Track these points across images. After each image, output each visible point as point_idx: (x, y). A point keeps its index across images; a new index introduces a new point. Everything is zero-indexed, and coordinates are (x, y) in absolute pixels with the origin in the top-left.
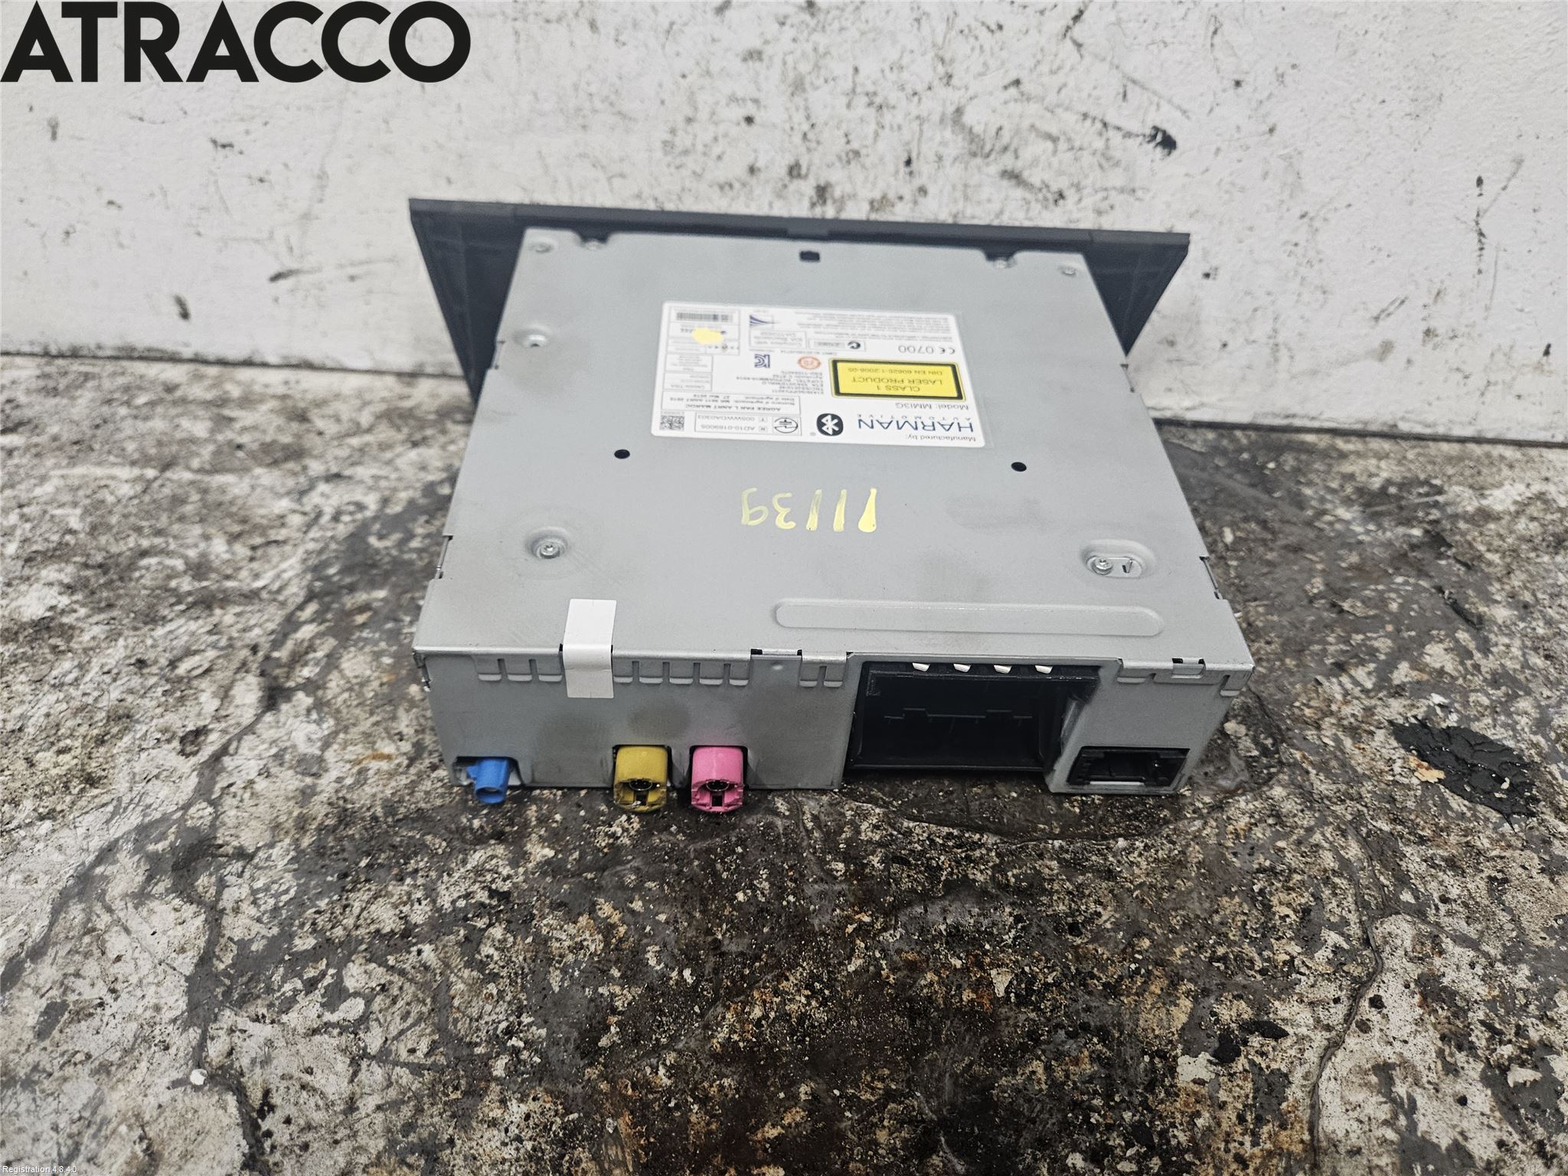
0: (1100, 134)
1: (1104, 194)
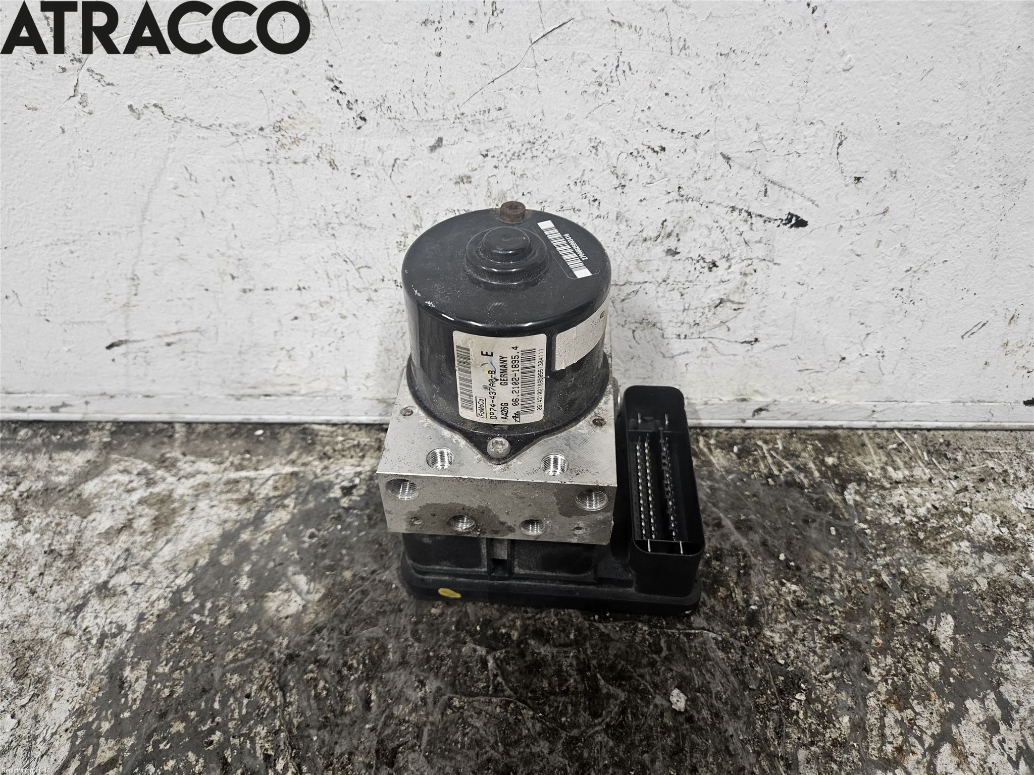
0: (746, 221)
1: (750, 262)
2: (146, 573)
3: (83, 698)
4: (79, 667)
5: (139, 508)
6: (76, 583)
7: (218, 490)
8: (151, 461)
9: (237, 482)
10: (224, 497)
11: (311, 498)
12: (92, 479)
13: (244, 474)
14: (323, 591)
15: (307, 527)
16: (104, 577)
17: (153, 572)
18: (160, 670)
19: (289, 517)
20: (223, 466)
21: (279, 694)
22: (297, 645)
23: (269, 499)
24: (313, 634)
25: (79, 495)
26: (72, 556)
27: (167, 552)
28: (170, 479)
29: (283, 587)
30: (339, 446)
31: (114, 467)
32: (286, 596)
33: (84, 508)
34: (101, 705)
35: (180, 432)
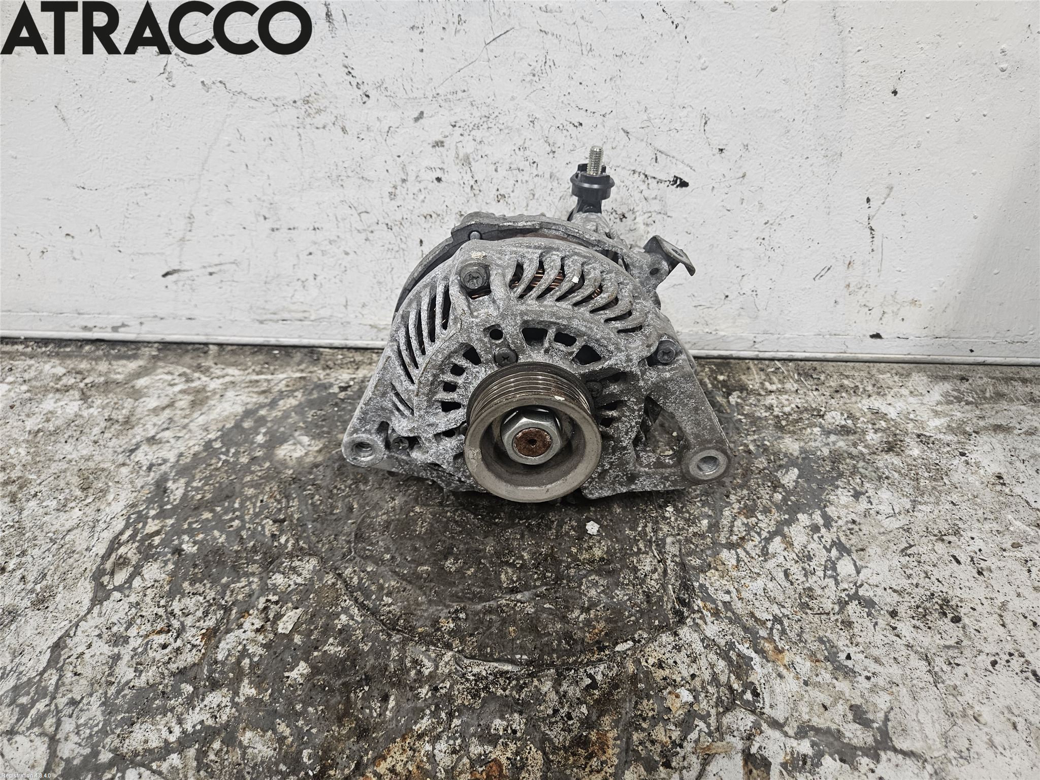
0: (643, 182)
1: (649, 215)
2: (185, 431)
3: (135, 498)
4: (132, 482)
5: (180, 396)
6: (130, 437)
7: (243, 385)
8: (190, 367)
9: (257, 381)
10: (247, 390)
11: (315, 392)
12: (143, 377)
13: (263, 377)
14: (321, 446)
15: (311, 409)
16: (152, 433)
17: (190, 431)
18: (195, 484)
19: (297, 403)
20: (247, 372)
21: (284, 500)
22: (300, 473)
23: (282, 392)
24: (312, 468)
25: (133, 387)
26: (126, 422)
27: (201, 420)
28: (204, 378)
29: (290, 442)
30: (339, 362)
31: (160, 371)
32: (293, 447)
33: (136, 394)
34: (150, 501)
35: (213, 349)
